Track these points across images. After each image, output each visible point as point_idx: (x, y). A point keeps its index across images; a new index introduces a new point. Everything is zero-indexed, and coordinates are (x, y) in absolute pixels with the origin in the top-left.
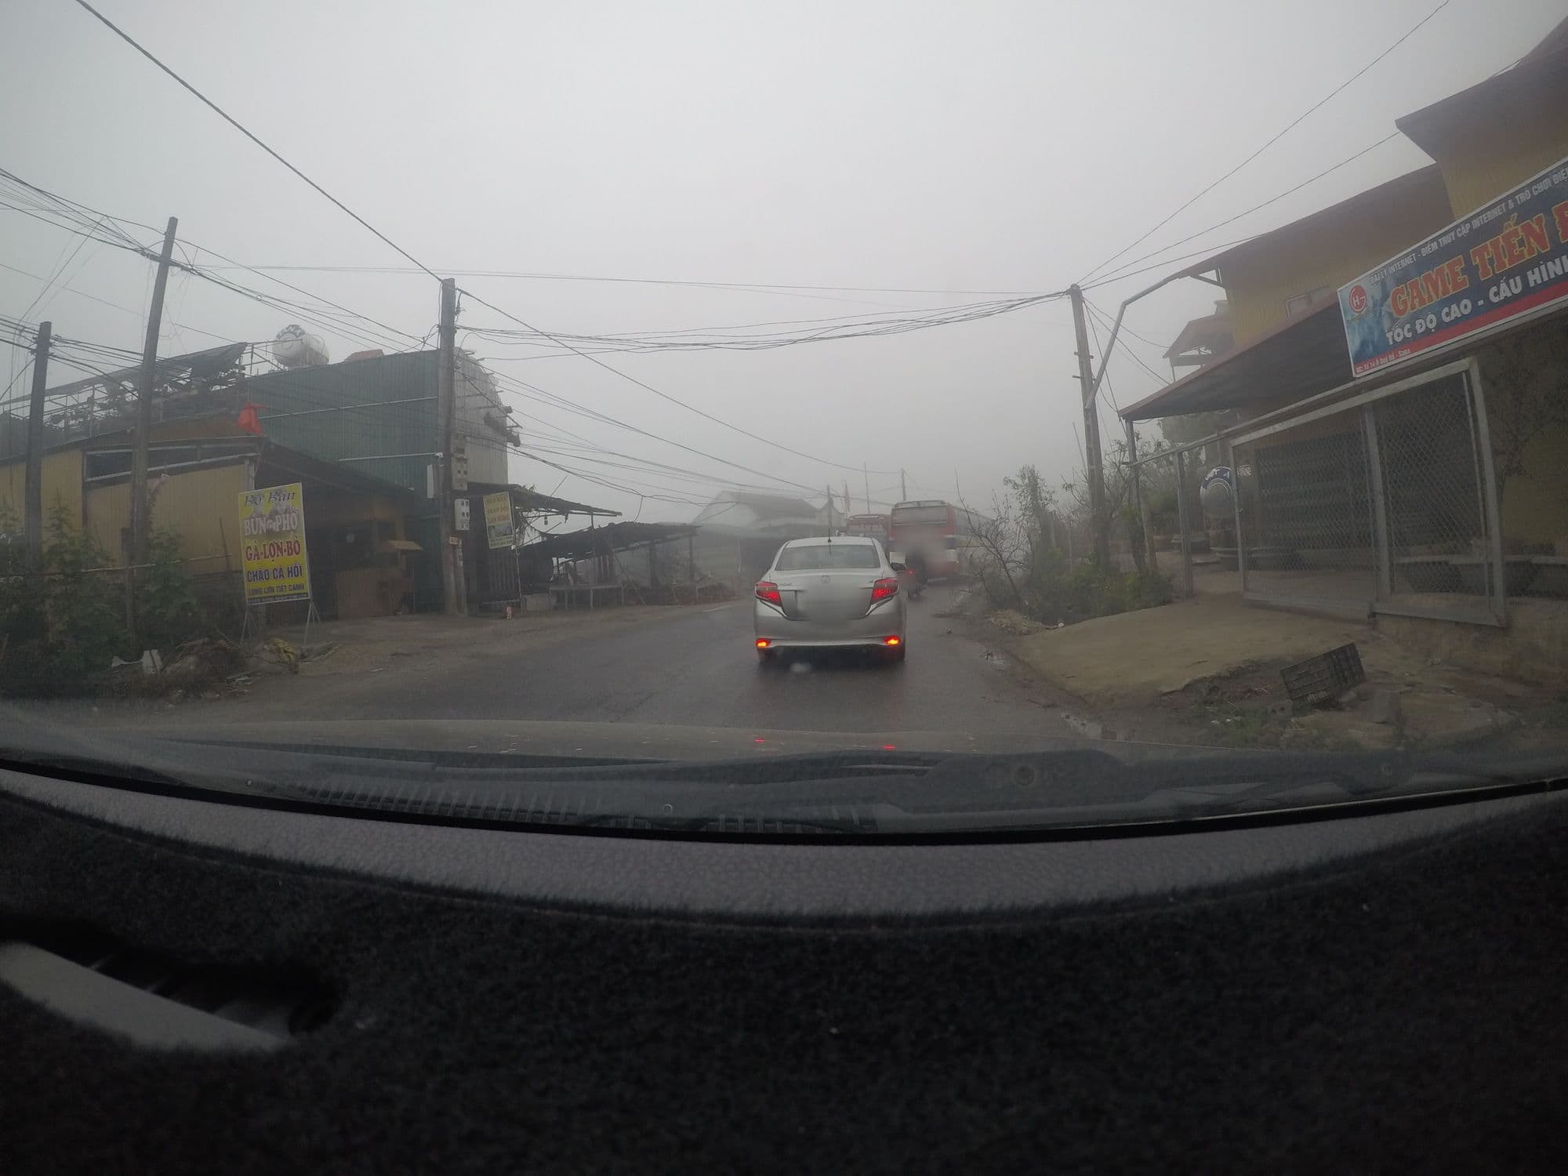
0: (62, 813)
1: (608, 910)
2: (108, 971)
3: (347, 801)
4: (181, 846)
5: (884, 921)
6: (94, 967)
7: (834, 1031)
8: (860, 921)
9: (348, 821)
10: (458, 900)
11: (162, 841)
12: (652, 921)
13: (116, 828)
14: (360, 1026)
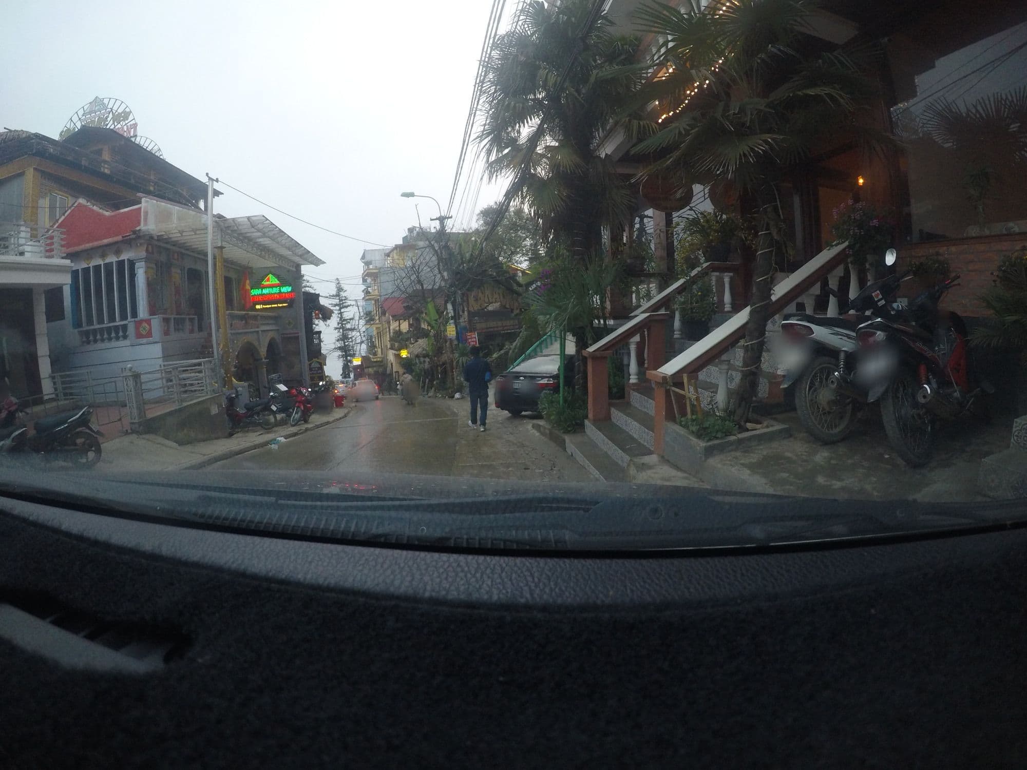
0: (35, 524)
1: (366, 594)
2: (58, 623)
3: (216, 521)
4: (107, 546)
5: (545, 608)
6: (48, 620)
7: (501, 679)
8: (527, 607)
9: (213, 534)
10: (273, 585)
11: (96, 543)
12: (393, 603)
13: (68, 534)
14: (200, 660)
